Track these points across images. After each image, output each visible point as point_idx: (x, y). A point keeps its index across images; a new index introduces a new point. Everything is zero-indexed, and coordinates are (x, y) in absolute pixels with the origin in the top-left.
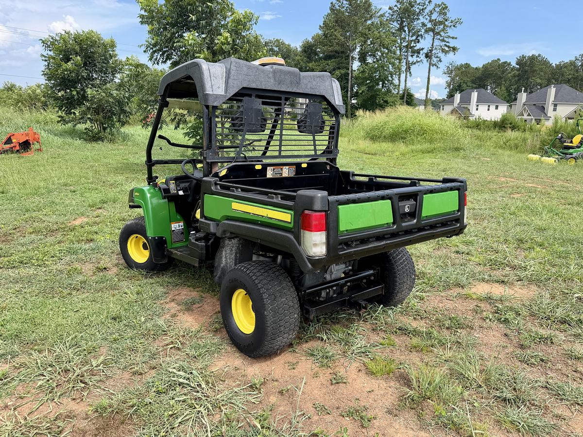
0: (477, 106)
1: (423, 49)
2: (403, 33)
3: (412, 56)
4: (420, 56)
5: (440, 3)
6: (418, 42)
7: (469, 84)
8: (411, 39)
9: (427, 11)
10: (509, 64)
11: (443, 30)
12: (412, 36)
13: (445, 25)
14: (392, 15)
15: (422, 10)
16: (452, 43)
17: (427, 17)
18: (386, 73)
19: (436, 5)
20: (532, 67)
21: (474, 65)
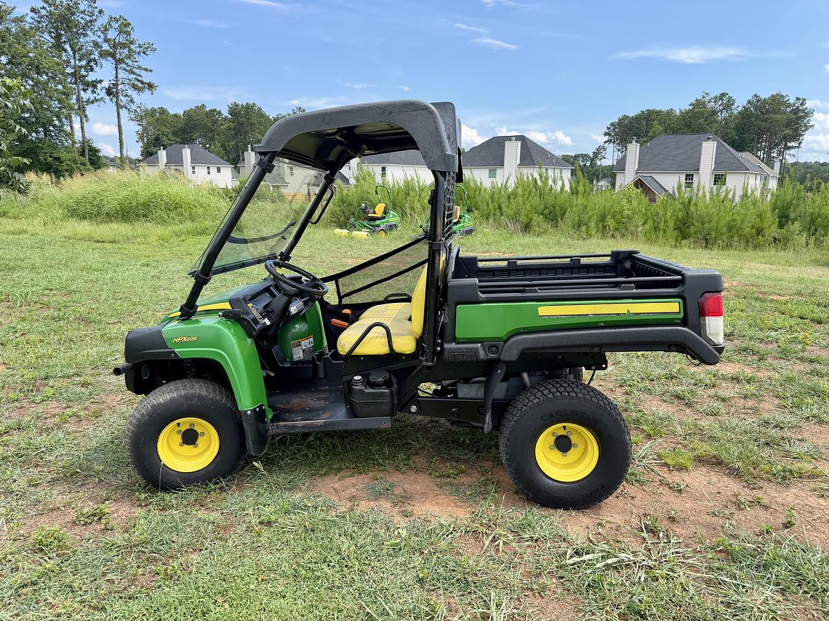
0: (193, 168)
1: (101, 81)
2: (64, 54)
3: (84, 90)
4: (98, 91)
5: (118, 17)
6: (92, 70)
7: (171, 137)
8: (80, 64)
9: (98, 24)
10: (219, 113)
11: (129, 57)
12: (80, 60)
13: (130, 50)
14: (39, 22)
15: (90, 21)
16: (146, 77)
17: (99, 33)
18: (48, 114)
19: (111, 18)
20: (248, 119)
21: (172, 111)
